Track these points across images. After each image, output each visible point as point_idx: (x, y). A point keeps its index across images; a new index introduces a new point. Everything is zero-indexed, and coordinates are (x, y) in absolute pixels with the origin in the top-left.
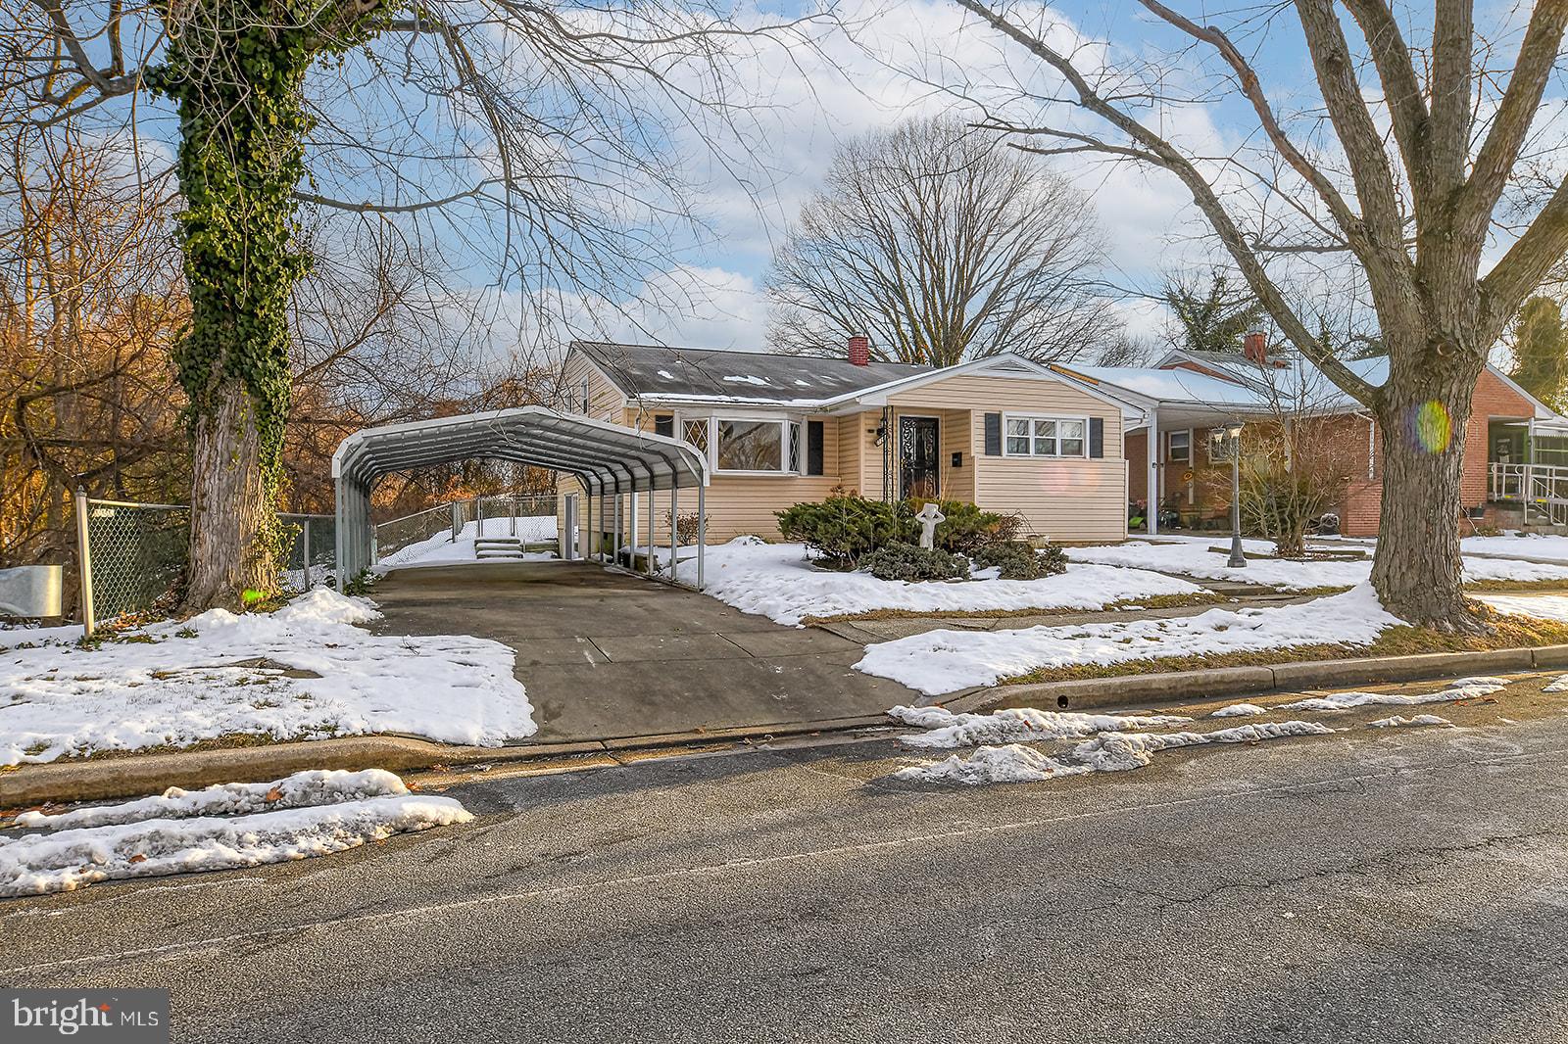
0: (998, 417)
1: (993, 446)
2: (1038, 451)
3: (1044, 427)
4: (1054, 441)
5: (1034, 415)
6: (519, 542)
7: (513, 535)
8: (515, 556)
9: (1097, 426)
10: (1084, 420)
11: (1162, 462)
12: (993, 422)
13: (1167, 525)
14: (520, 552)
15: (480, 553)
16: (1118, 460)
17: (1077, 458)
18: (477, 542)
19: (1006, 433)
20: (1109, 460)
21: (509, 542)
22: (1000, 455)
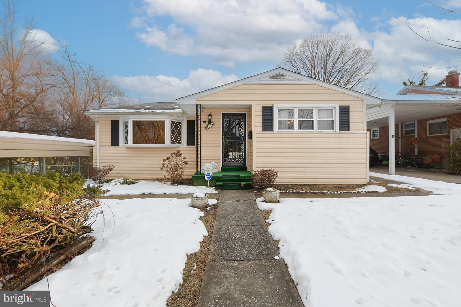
0: (271, 108)
1: (268, 125)
2: (300, 128)
3: (306, 113)
4: (313, 121)
5: (296, 106)
9: (344, 111)
10: (335, 107)
11: (400, 136)
12: (267, 112)
13: (403, 165)
16: (362, 132)
17: (330, 131)
19: (277, 118)
20: (353, 132)
22: (272, 131)
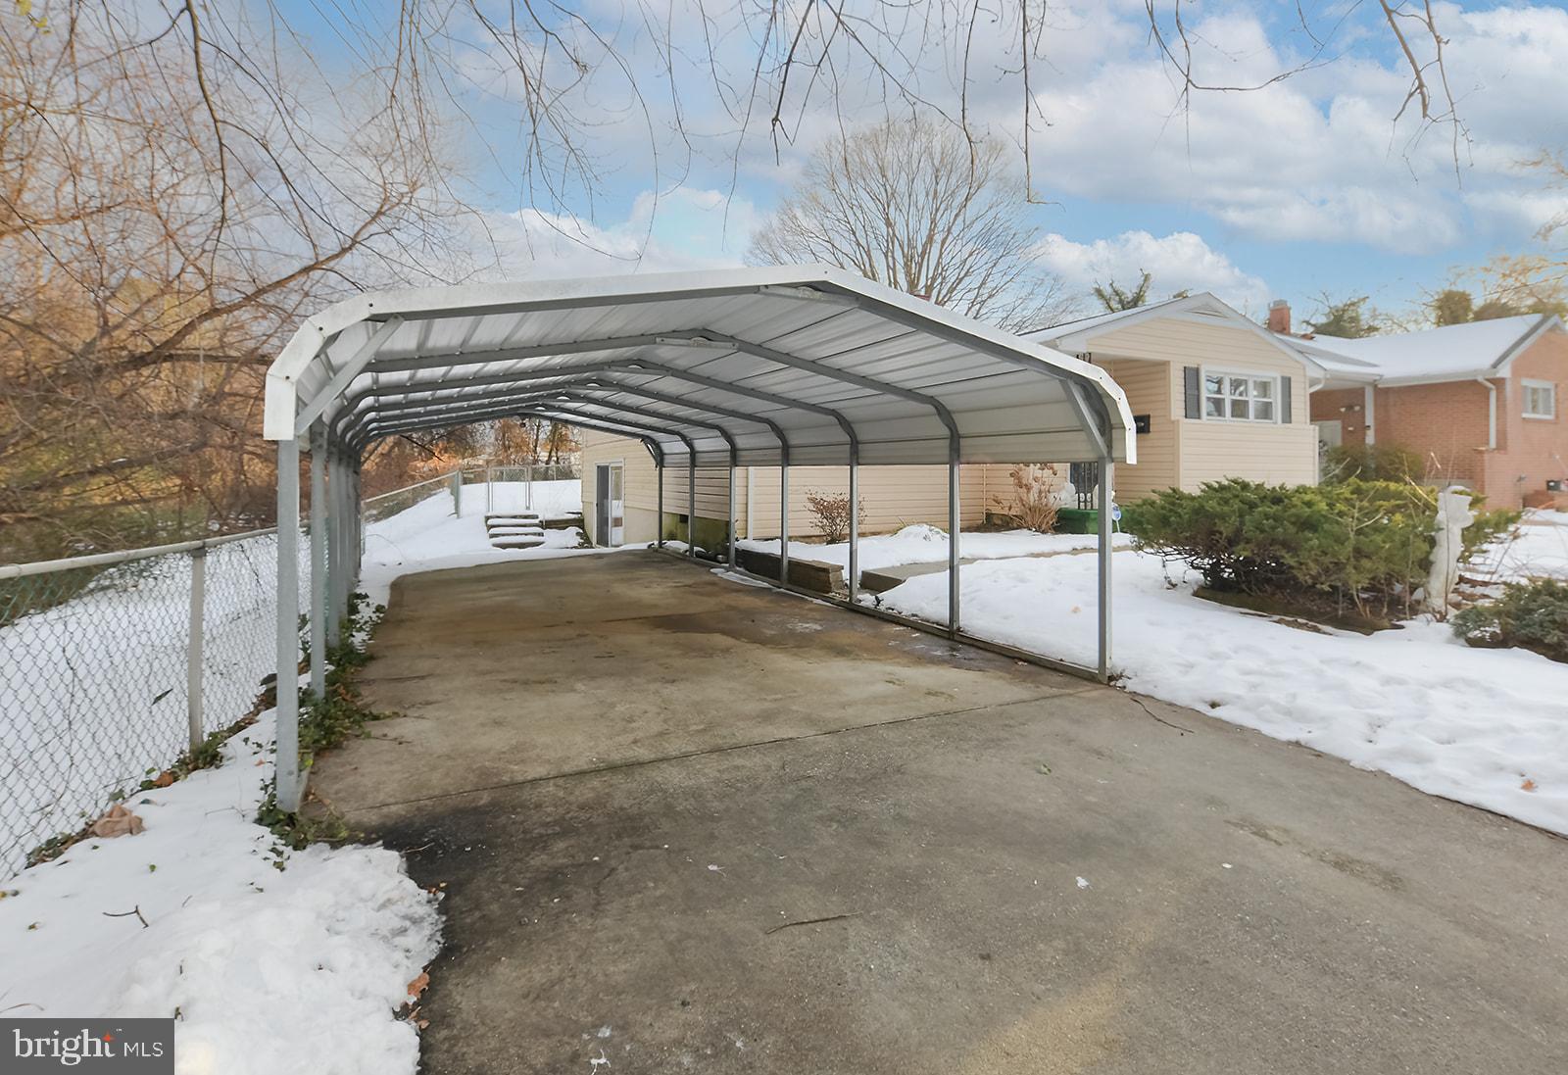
0: (1197, 371)
1: (1192, 409)
4: (1247, 402)
5: (1229, 371)
6: (537, 517)
7: (528, 508)
8: (535, 534)
9: (1286, 386)
10: (1275, 379)
12: (1192, 376)
14: (539, 530)
15: (493, 531)
16: (1306, 426)
17: (1269, 424)
18: (488, 518)
19: (1207, 390)
20: (1297, 425)
21: (526, 517)
22: (1199, 418)
